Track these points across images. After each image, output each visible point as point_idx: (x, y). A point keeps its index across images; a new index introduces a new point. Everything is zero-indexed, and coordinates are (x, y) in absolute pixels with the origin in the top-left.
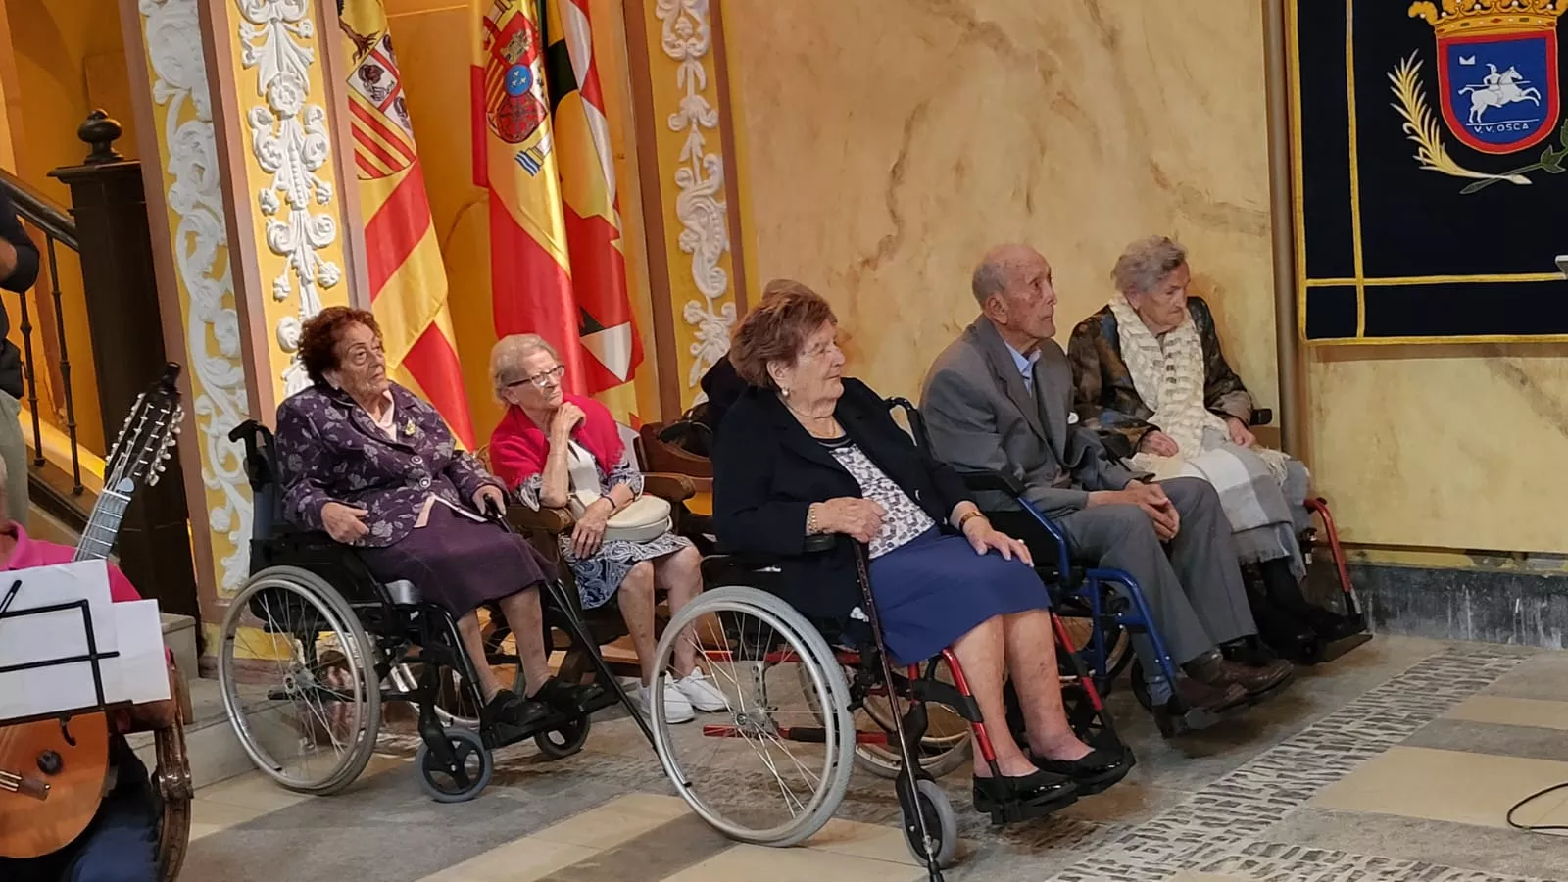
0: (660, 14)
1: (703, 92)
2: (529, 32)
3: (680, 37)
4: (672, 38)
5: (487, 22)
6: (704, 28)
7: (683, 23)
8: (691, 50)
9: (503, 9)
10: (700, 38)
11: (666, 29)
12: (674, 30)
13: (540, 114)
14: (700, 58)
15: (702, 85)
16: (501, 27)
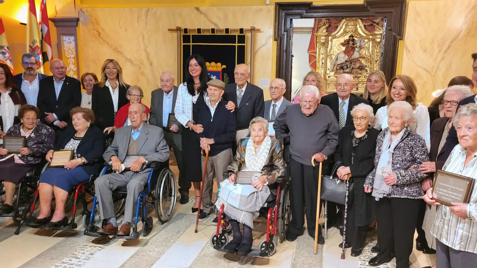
0: (65, 49)
1: (74, 64)
2: (39, 49)
3: (69, 54)
4: (68, 54)
5: (30, 46)
6: (74, 53)
7: (70, 51)
8: (72, 56)
9: (34, 44)
10: (73, 54)
11: (66, 52)
12: (68, 52)
13: (41, 65)
14: (74, 58)
15: (73, 63)
16: (33, 47)
